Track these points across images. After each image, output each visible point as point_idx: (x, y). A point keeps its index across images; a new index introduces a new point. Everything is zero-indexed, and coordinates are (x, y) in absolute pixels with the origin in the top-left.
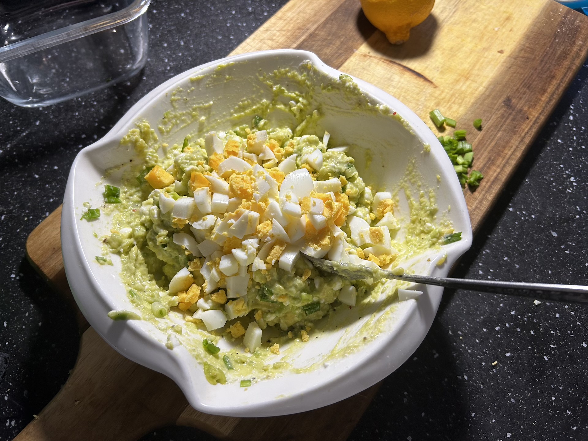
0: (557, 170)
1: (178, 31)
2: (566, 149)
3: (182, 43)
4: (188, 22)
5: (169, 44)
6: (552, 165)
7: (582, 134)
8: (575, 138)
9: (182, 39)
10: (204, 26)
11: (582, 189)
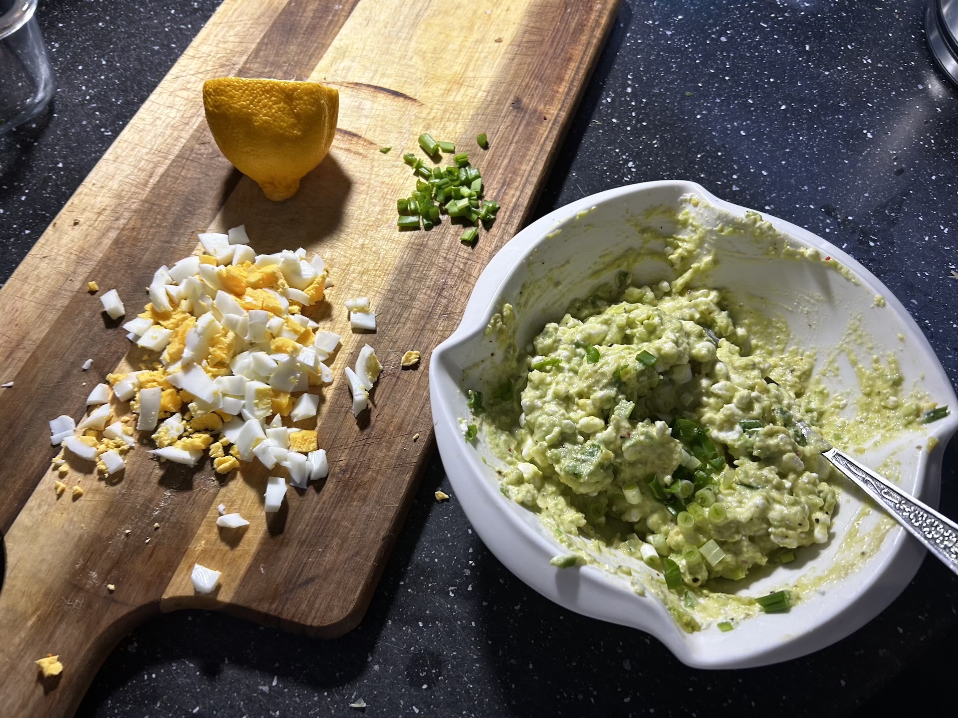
0: (612, 156)
1: (97, 47)
2: (622, 129)
3: (104, 62)
4: (110, 32)
5: (86, 66)
6: (604, 152)
7: (643, 108)
8: (634, 114)
9: (103, 56)
10: (133, 35)
11: (642, 175)
